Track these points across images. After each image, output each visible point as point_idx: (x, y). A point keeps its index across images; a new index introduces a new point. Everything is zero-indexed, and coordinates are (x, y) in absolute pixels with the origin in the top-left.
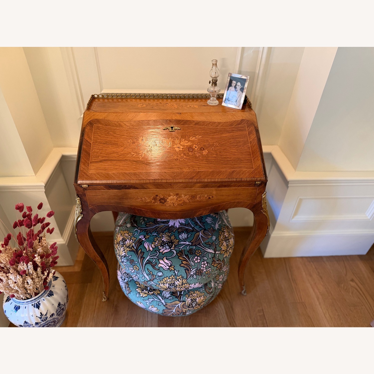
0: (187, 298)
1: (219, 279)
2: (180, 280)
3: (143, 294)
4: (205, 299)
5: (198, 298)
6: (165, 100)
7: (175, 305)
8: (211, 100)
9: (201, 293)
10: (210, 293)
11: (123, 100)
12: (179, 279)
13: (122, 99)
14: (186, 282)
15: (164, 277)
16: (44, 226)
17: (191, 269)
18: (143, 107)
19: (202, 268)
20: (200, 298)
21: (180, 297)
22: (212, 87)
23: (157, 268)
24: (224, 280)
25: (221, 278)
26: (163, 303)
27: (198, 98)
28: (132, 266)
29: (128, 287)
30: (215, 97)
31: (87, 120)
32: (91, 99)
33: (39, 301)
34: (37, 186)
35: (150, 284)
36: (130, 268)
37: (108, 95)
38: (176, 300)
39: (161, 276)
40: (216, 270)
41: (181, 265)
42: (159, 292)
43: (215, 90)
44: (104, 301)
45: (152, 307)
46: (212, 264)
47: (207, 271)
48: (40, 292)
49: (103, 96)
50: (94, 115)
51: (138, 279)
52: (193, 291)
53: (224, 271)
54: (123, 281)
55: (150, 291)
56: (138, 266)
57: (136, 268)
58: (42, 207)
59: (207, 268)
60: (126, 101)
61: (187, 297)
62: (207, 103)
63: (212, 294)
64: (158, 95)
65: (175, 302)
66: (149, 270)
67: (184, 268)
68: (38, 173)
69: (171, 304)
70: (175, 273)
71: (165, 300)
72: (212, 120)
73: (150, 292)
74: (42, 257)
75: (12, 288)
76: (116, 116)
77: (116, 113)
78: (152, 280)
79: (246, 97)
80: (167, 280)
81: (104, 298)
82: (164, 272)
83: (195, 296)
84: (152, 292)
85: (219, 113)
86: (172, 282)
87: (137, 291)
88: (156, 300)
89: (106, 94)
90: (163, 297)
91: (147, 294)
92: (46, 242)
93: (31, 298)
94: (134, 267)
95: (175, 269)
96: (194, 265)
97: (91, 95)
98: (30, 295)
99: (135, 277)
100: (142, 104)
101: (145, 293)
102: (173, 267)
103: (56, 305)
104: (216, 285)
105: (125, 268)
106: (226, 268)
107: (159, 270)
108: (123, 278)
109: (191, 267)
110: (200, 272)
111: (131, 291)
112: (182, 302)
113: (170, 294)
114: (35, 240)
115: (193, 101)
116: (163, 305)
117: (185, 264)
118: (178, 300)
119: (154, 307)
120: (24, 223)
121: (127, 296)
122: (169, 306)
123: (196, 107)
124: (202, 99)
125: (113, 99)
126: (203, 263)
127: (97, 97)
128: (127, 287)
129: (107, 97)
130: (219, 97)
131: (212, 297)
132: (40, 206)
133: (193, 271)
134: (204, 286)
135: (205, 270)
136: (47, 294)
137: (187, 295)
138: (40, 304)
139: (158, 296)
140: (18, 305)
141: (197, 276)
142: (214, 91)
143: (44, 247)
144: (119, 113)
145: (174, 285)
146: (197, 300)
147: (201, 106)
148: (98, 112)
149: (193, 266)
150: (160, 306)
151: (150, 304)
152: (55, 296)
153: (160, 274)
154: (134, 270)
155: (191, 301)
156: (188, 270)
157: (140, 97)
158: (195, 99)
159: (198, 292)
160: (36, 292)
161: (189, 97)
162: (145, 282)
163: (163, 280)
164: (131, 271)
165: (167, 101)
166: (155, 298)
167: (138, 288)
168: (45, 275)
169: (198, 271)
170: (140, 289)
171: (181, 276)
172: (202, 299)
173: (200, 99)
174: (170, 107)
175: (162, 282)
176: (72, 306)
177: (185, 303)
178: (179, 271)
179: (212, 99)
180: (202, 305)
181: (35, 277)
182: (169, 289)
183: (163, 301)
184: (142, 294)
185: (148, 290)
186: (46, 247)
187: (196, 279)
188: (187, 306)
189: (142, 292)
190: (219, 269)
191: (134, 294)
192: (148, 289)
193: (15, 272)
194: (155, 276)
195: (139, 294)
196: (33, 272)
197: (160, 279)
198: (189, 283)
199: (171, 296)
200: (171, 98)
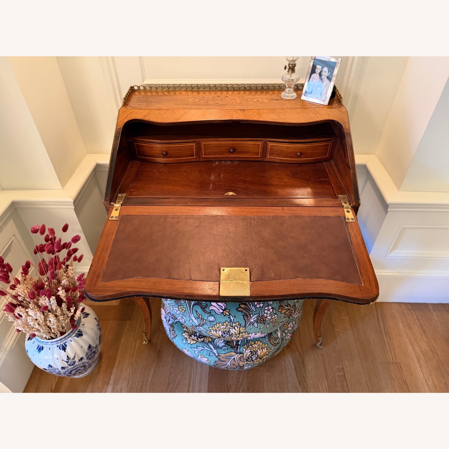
0: (246, 350)
1: (288, 327)
2: (236, 328)
3: (191, 341)
4: (268, 352)
5: (260, 350)
6: (225, 92)
7: (230, 357)
8: (286, 93)
9: (264, 344)
10: (275, 344)
11: (171, 93)
12: (235, 326)
13: (169, 91)
14: (245, 331)
15: (217, 323)
16: (71, 252)
17: (252, 315)
18: (195, 101)
19: (265, 315)
20: (262, 350)
21: (236, 347)
22: (288, 74)
23: (208, 310)
24: (295, 329)
25: (291, 326)
26: (215, 354)
27: (269, 89)
28: (177, 306)
29: (173, 330)
30: (292, 87)
31: (123, 120)
32: (129, 92)
33: (65, 341)
34: (64, 202)
35: (199, 330)
36: (175, 308)
37: (151, 87)
38: (231, 351)
39: (213, 321)
40: (284, 318)
41: (238, 309)
42: (210, 340)
43: (292, 78)
44: (145, 344)
45: (202, 357)
46: (279, 310)
47: (273, 319)
48: (67, 332)
49: (145, 88)
50: (131, 113)
51: (185, 322)
52: (254, 341)
53: (295, 317)
54: (167, 322)
55: (199, 337)
56: (184, 306)
57: (182, 309)
58: (68, 229)
59: (271, 315)
60: (173, 94)
61: (245, 348)
62: (281, 96)
63: (278, 345)
64: (215, 86)
65: (230, 353)
66: (198, 313)
67: (242, 313)
68: (66, 187)
69: (225, 355)
70: (230, 319)
71: (218, 350)
72: (286, 119)
73: (199, 339)
74: (67, 290)
75: (32, 326)
76: (159, 113)
77: (160, 109)
78: (202, 325)
79: (335, 88)
80: (220, 327)
81: (145, 340)
82: (216, 317)
83: (255, 347)
84: (201, 339)
85: (297, 110)
86: (226, 330)
87: (184, 336)
88: (207, 350)
89: (148, 85)
90: (215, 346)
91: (196, 340)
92: (73, 273)
93: (56, 338)
94: (180, 307)
95: (230, 314)
96: (255, 310)
97: (130, 86)
98: (55, 335)
99: (181, 320)
100: (194, 98)
101: (193, 340)
102: (228, 311)
103: (86, 347)
104: (284, 335)
105: (169, 308)
106: (298, 314)
107: (210, 313)
108: (168, 319)
109: (251, 313)
110: (263, 319)
111: (176, 336)
112: (238, 353)
113: (224, 343)
114: (60, 270)
115: (262, 93)
116: (215, 355)
117: (243, 309)
118: (234, 351)
119: (204, 357)
120: (45, 249)
121: (172, 341)
122: (223, 357)
123: (266, 102)
124: (274, 91)
125: (157, 92)
126: (267, 308)
127: (138, 89)
128: (171, 330)
129: (150, 90)
130: (297, 89)
131: (278, 349)
132: (65, 228)
133: (253, 318)
134: (267, 336)
135: (269, 317)
136: (75, 333)
137: (245, 345)
138: (66, 345)
139: (209, 344)
140: (41, 345)
141: (258, 324)
142: (291, 80)
143: (71, 278)
144: (163, 110)
145: (229, 333)
146: (258, 352)
147: (273, 99)
148: (137, 109)
149: (253, 312)
150: (211, 357)
151: (199, 353)
152: (84, 337)
153: (212, 318)
154: (179, 312)
155: (250, 353)
156: (248, 317)
157: (192, 89)
158: (266, 90)
159: (260, 342)
160: (62, 331)
161: (257, 88)
162: (193, 327)
163: (215, 326)
164: (176, 312)
165: (227, 93)
166: (205, 347)
167: (184, 333)
168: (72, 312)
169: (260, 318)
170: (187, 333)
171: (238, 323)
172: (265, 352)
173: (272, 91)
174: (231, 101)
175: (214, 329)
176: (108, 347)
177: (243, 355)
178: (235, 316)
179: (288, 91)
180: (265, 359)
181: (59, 315)
182: (223, 337)
183: (215, 351)
184: (189, 340)
185: (197, 336)
186: (73, 278)
187: (257, 327)
188: (245, 360)
189: (189, 338)
190: (287, 316)
191: (180, 339)
192: (198, 334)
193: (36, 307)
194: (205, 320)
195: (186, 340)
196: (57, 308)
197: (211, 325)
198: (248, 332)
199: (225, 346)
200: (232, 89)
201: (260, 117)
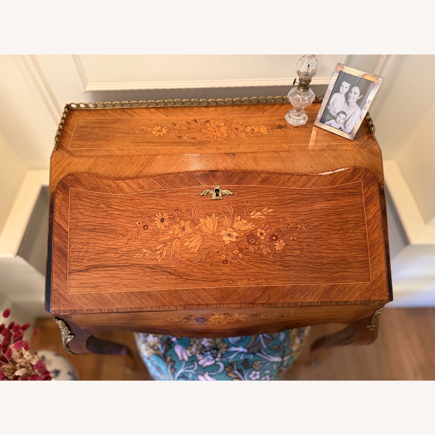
6: (204, 111)
18: (162, 134)
22: (299, 93)
27: (267, 102)
31: (58, 177)
49: (87, 107)
50: (69, 164)
60: (131, 113)
62: (286, 118)
97: (65, 105)
100: (160, 124)
123: (264, 133)
127: (77, 107)
142: (301, 100)
147: (274, 126)
148: (77, 156)
157: (156, 106)
158: (262, 104)
165: (207, 110)
173: (272, 106)
174: (214, 134)
200: (215, 104)
201: (257, 165)
